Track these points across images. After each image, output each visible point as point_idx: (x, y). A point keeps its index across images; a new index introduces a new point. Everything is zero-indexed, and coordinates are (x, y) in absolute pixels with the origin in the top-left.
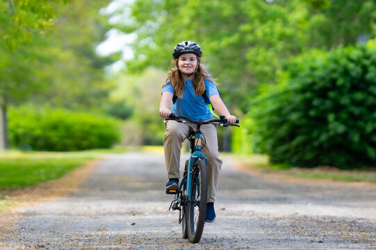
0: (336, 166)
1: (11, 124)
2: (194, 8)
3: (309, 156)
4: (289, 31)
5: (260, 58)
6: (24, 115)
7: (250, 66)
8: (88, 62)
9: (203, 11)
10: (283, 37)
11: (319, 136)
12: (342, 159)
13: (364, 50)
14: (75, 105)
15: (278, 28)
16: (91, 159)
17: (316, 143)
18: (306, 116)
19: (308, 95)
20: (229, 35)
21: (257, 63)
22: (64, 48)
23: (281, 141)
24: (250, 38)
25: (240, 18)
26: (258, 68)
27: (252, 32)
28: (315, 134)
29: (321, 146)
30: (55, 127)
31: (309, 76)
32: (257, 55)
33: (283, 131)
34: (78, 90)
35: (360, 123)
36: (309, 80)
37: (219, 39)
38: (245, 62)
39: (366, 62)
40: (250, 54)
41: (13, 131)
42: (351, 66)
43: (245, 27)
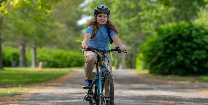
0: (178, 75)
1: (38, 56)
2: (118, 4)
3: (166, 71)
4: (159, 14)
5: (147, 27)
6: (44, 52)
7: (143, 31)
8: (72, 28)
9: (122, 6)
10: (156, 17)
11: (171, 62)
12: (181, 72)
13: (190, 23)
14: (67, 47)
15: (154, 13)
16: (71, 71)
17: (169, 65)
18: (165, 53)
19: (166, 43)
20: (134, 17)
21: (146, 29)
22: (62, 22)
23: (154, 64)
24: (142, 18)
25: (139, 9)
26: (146, 32)
27: (143, 15)
28: (169, 61)
29: (172, 67)
30: (59, 57)
31: (167, 34)
32: (146, 25)
33: (155, 59)
34: (67, 41)
35: (189, 56)
36: (167, 36)
37: (129, 18)
38: (140, 29)
39: (192, 29)
40: (143, 25)
41: (39, 59)
42: (185, 30)
43: (140, 13)
